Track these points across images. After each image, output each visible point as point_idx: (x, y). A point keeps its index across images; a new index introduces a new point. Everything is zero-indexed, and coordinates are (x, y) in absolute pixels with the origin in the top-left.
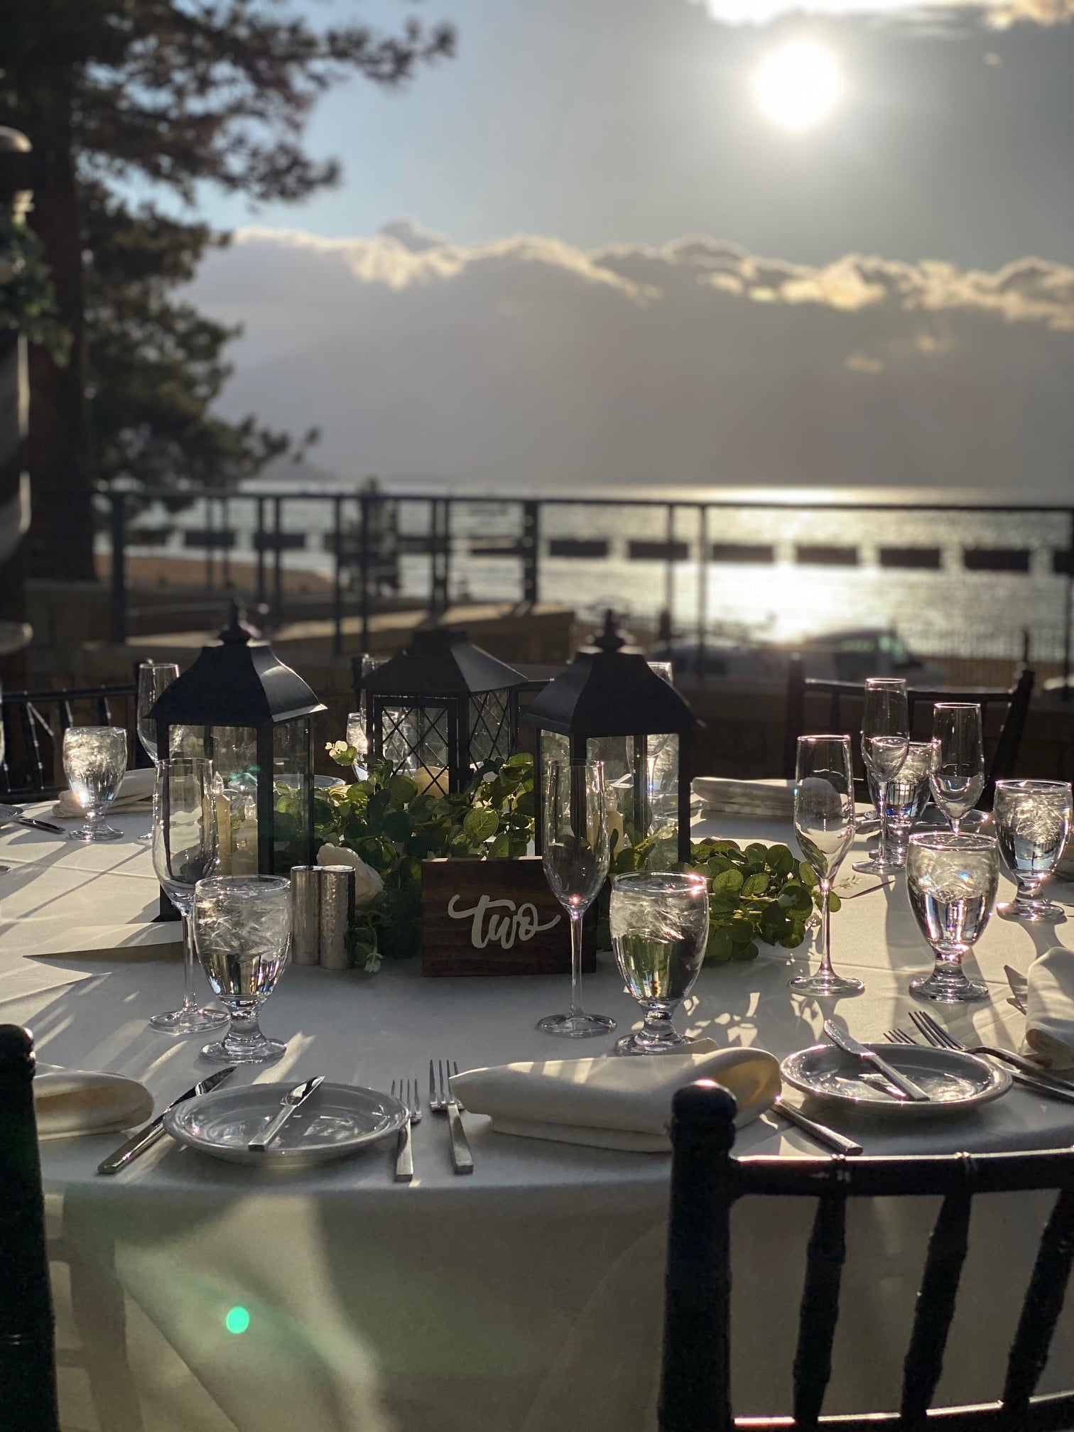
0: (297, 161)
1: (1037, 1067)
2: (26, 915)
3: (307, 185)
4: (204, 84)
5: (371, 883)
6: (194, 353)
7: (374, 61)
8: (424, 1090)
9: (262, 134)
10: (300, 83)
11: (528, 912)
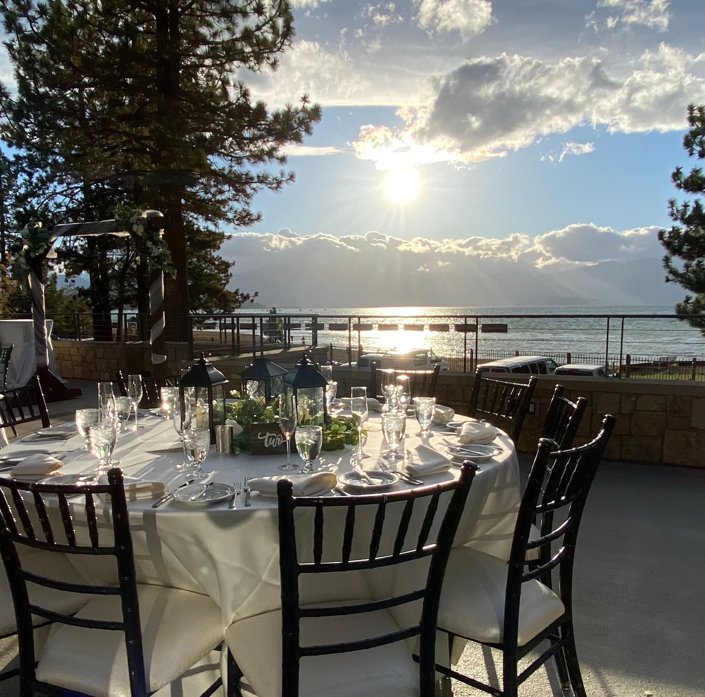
0: (248, 214)
1: (408, 476)
2: (147, 440)
3: (252, 221)
4: (221, 192)
5: (239, 429)
6: (220, 271)
7: (271, 184)
8: (243, 485)
9: (238, 206)
10: (249, 191)
11: (280, 437)
